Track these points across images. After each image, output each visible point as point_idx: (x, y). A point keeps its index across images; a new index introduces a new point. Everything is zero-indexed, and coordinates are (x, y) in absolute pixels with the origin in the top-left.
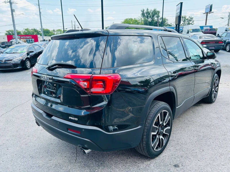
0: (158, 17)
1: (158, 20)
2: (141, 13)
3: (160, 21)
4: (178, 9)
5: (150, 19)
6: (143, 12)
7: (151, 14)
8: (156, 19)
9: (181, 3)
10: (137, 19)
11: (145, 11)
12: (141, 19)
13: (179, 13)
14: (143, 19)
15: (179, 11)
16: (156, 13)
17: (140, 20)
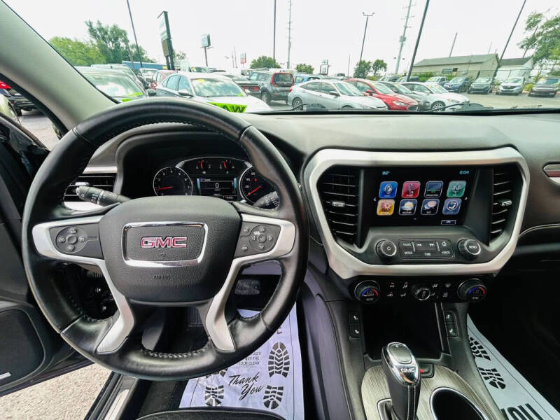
0: (126, 41)
1: (127, 47)
2: (88, 28)
3: (134, 51)
4: (162, 25)
5: (111, 43)
6: (91, 26)
7: (109, 33)
8: (122, 45)
9: (166, 13)
10: (81, 41)
11: (95, 26)
12: (91, 41)
13: (166, 34)
14: (95, 42)
15: (165, 28)
16: (121, 34)
17: (90, 43)
